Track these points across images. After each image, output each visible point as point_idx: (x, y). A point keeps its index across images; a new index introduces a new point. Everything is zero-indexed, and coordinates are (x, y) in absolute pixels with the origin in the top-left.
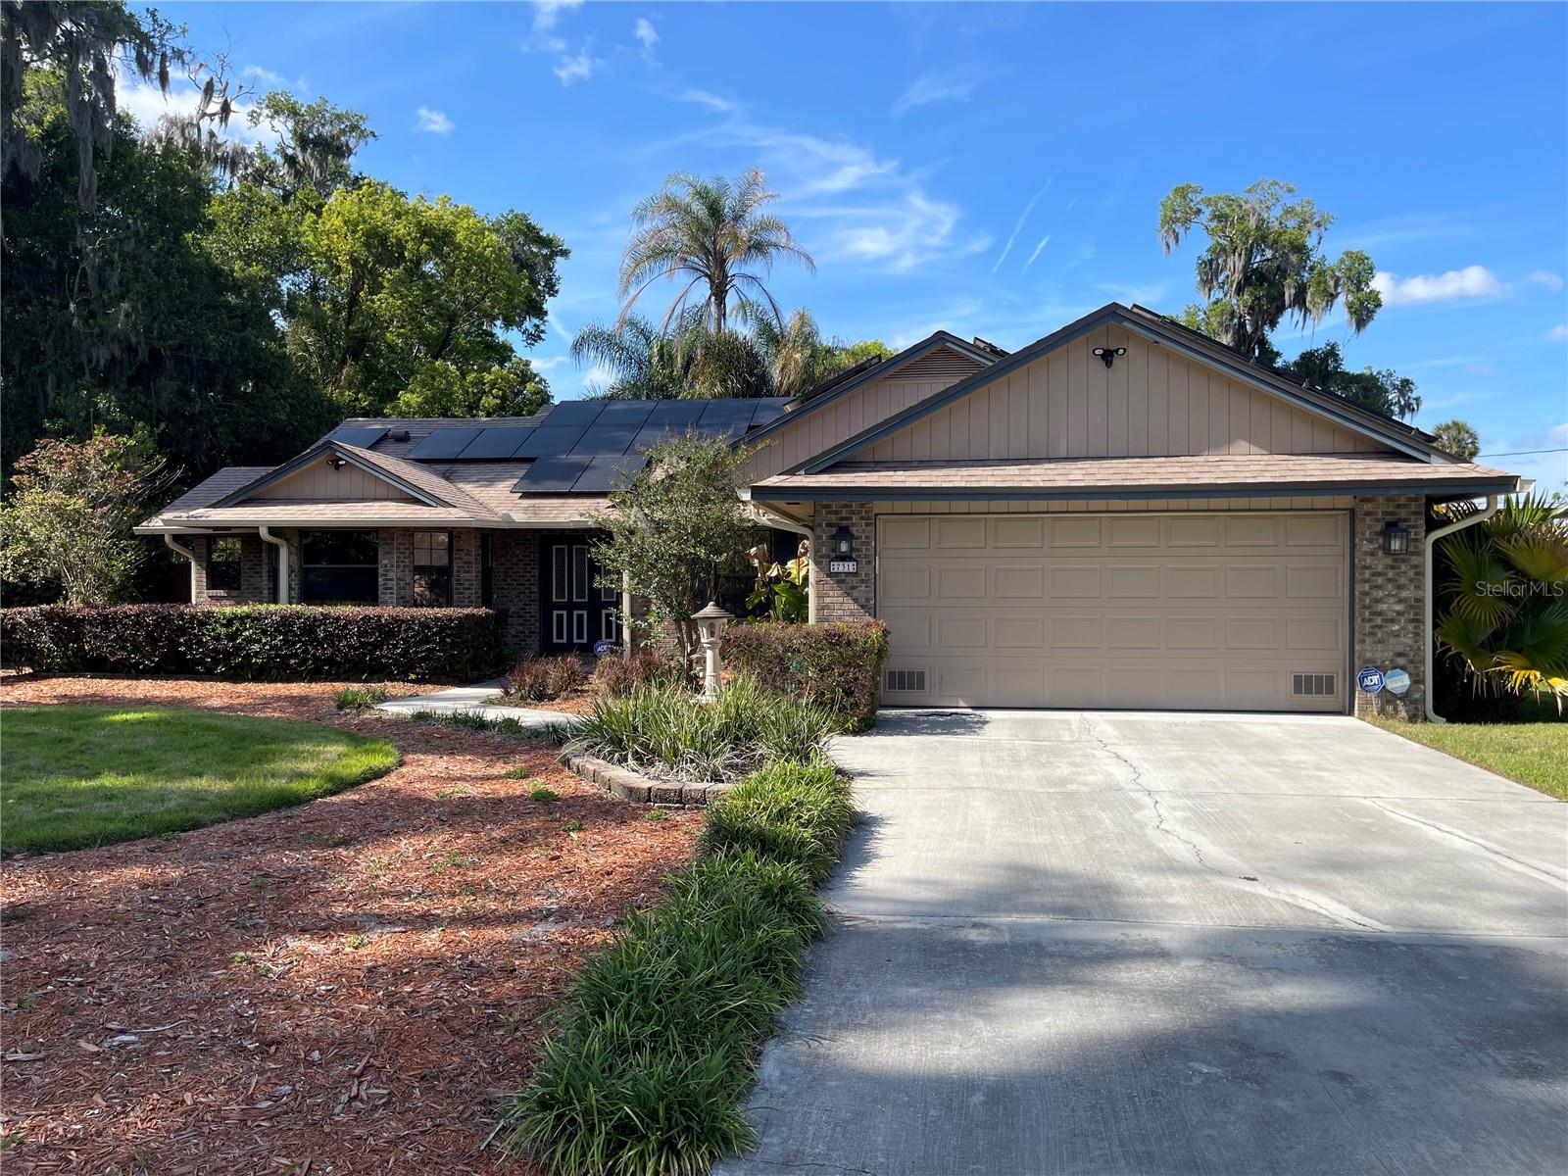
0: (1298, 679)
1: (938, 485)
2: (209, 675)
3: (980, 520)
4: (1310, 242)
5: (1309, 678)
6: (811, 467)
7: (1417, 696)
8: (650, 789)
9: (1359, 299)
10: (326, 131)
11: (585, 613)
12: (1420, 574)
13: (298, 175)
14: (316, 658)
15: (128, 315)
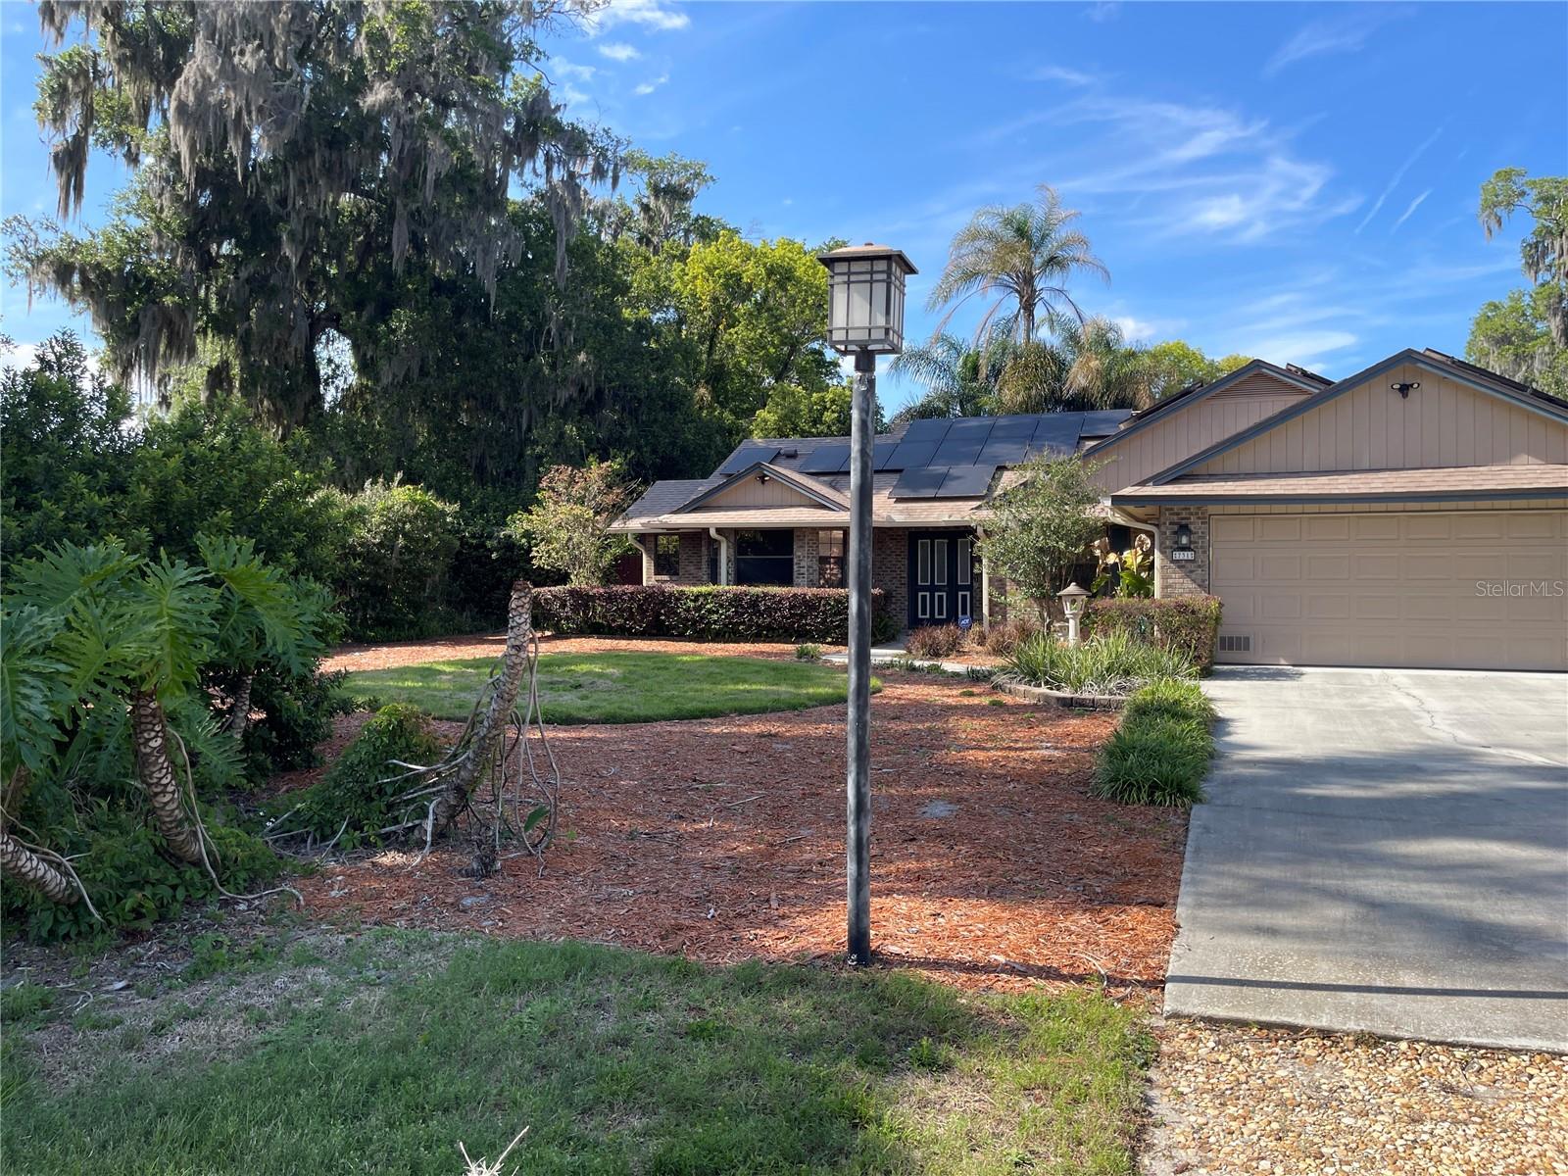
1: (1262, 493)
2: (681, 637)
3: (1295, 518)
8: (1072, 698)
10: (674, 180)
11: (944, 594)
13: (651, 220)
14: (758, 626)
15: (584, 364)
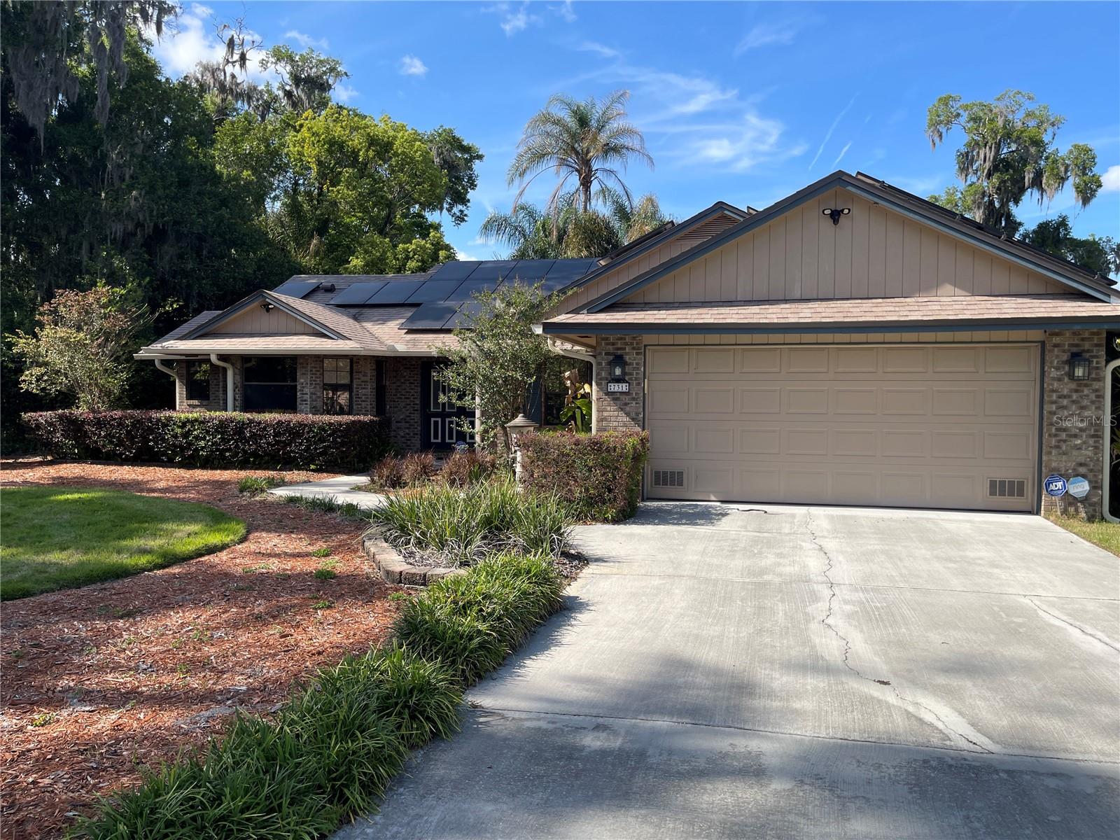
0: (993, 484)
1: (691, 321)
3: (729, 350)
4: (1046, 138)
5: (1002, 483)
6: (593, 308)
7: (1095, 499)
8: (401, 572)
9: (1085, 182)
10: (313, 72)
12: (1101, 397)
14: (245, 452)
15: (137, 200)
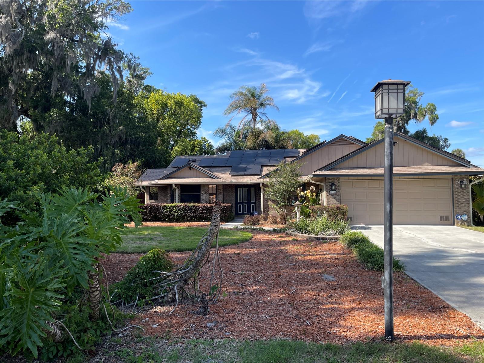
0: (441, 217)
1: (357, 173)
2: (164, 221)
3: (365, 181)
4: (417, 100)
5: (443, 217)
6: (326, 169)
7: (469, 221)
8: (320, 237)
9: (433, 117)
10: (139, 73)
11: (247, 205)
12: (469, 193)
13: (131, 85)
14: (191, 216)
15: (122, 130)
